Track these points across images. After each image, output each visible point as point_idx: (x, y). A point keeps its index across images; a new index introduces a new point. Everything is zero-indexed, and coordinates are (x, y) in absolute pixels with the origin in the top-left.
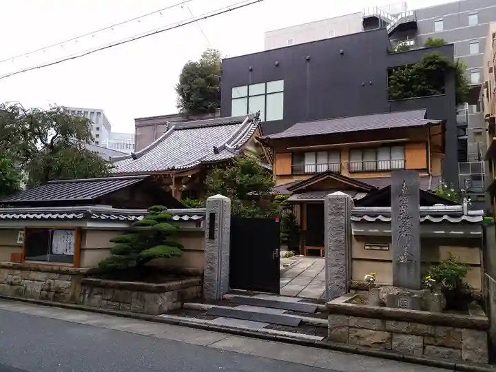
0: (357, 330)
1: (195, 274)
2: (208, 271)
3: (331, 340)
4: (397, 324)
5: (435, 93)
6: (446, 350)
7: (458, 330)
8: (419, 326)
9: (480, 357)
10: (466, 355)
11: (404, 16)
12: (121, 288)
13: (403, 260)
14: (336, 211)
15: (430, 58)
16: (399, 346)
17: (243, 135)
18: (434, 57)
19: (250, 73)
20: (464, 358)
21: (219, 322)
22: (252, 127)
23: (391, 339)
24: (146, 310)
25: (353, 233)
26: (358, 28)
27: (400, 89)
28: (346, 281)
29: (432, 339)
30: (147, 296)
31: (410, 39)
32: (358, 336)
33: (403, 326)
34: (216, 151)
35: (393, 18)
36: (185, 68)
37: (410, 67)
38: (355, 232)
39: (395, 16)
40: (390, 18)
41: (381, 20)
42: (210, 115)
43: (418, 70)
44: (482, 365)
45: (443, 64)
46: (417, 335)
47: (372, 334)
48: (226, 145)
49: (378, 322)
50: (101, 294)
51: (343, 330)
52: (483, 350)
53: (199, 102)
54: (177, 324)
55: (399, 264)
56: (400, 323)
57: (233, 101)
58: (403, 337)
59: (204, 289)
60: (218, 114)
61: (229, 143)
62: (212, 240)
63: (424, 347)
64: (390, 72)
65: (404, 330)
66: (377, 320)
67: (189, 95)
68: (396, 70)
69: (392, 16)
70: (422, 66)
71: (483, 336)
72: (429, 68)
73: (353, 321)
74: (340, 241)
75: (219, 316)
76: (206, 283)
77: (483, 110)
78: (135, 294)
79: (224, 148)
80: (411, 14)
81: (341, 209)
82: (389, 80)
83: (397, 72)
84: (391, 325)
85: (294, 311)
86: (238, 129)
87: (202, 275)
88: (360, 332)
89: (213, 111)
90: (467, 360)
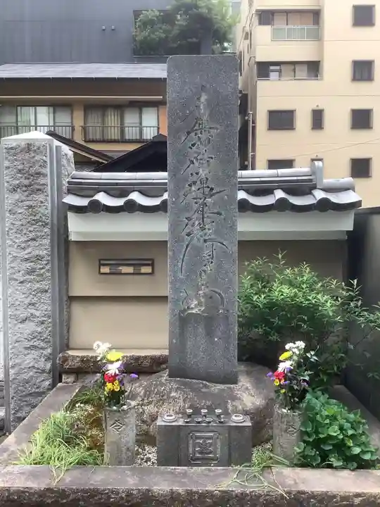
25: (73, 237)
28: (53, 355)
38: (75, 234)
74: (39, 258)
81: (39, 175)
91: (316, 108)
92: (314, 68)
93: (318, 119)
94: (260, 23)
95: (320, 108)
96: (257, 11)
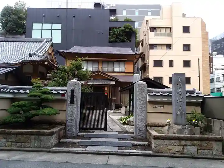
0: (168, 146)
1: (61, 123)
2: (69, 121)
3: (155, 152)
4: (186, 142)
5: (127, 41)
6: (206, 151)
7: (211, 142)
8: (195, 142)
9: (219, 152)
10: (214, 152)
11: (112, 6)
12: (22, 134)
13: (179, 112)
14: (141, 90)
15: (127, 26)
16: (187, 151)
17: (44, 49)
18: (129, 26)
19: (44, 17)
20: (213, 154)
21: (89, 149)
22: (48, 45)
23: (183, 148)
24: (42, 146)
25: (148, 100)
26: (92, 7)
27: (114, 37)
28: (146, 123)
29: (201, 147)
30: (42, 138)
31: (113, 16)
32: (168, 149)
33: (188, 143)
34: (30, 55)
35: (107, 6)
36: (4, 8)
37: (119, 28)
38: (149, 100)
39: (108, 5)
40: (106, 5)
41: (102, 6)
42: (19, 36)
43: (122, 30)
44: (221, 156)
45: (131, 29)
46: (194, 146)
47: (175, 148)
48: (36, 53)
49: (177, 142)
50: (6, 138)
51: (161, 147)
52: (220, 149)
53: (12, 28)
54: (68, 152)
55: (177, 115)
56: (187, 141)
57: (33, 30)
58: (189, 147)
59: (67, 131)
60: (24, 36)
61: (37, 51)
62: (72, 104)
63: (197, 151)
64: (110, 29)
65: (189, 144)
66: (177, 141)
67: (6, 23)
68: (113, 29)
69: (107, 5)
70: (124, 29)
71: (220, 144)
72: (126, 30)
73: (166, 142)
75: (88, 145)
76: (68, 128)
77: (139, 51)
78: (33, 137)
79: (34, 54)
80: (115, 6)
81: (143, 89)
82: (110, 33)
83: (113, 30)
84: (183, 142)
85: (122, 139)
86: (41, 45)
87: (65, 124)
88: (170, 147)
89: (21, 34)
90: (215, 154)
91: (170, 60)
92: (169, 46)
93: (171, 63)
94: (151, 31)
95: (172, 60)
96: (150, 27)
